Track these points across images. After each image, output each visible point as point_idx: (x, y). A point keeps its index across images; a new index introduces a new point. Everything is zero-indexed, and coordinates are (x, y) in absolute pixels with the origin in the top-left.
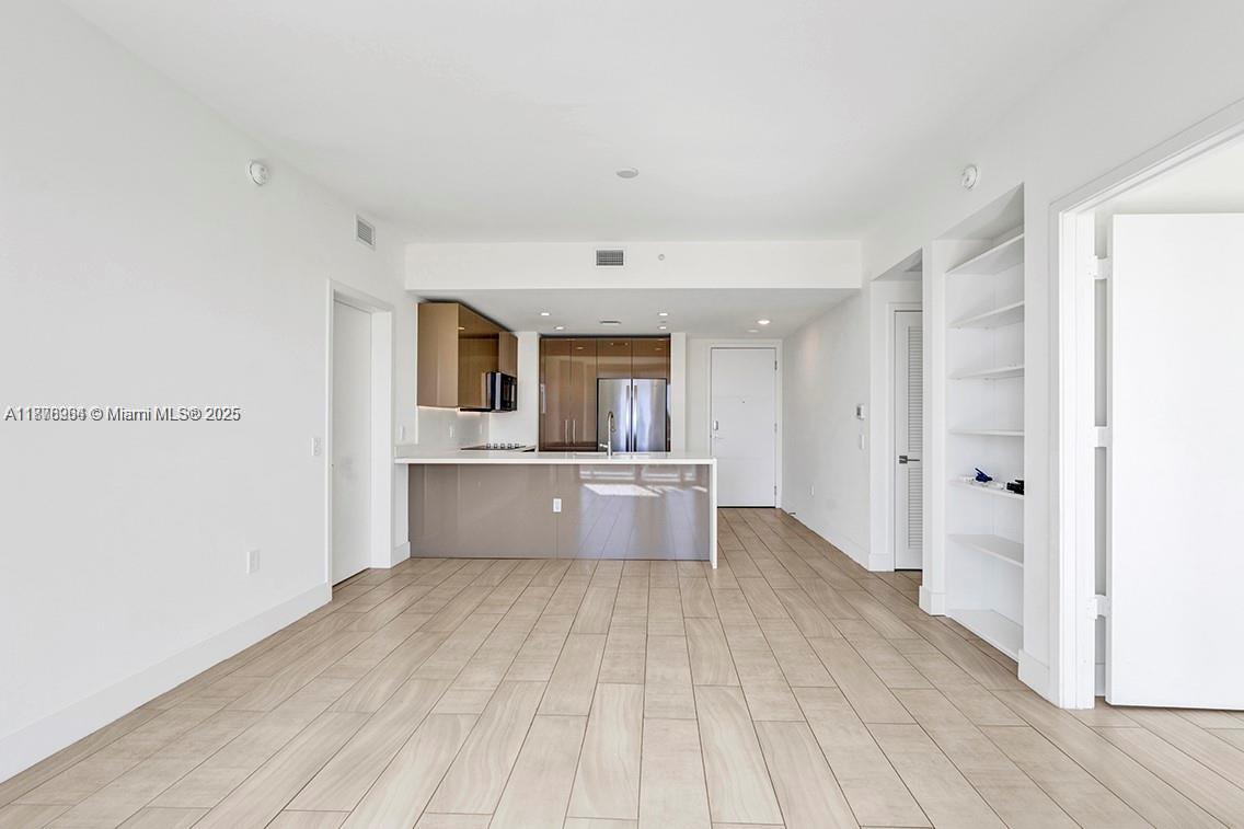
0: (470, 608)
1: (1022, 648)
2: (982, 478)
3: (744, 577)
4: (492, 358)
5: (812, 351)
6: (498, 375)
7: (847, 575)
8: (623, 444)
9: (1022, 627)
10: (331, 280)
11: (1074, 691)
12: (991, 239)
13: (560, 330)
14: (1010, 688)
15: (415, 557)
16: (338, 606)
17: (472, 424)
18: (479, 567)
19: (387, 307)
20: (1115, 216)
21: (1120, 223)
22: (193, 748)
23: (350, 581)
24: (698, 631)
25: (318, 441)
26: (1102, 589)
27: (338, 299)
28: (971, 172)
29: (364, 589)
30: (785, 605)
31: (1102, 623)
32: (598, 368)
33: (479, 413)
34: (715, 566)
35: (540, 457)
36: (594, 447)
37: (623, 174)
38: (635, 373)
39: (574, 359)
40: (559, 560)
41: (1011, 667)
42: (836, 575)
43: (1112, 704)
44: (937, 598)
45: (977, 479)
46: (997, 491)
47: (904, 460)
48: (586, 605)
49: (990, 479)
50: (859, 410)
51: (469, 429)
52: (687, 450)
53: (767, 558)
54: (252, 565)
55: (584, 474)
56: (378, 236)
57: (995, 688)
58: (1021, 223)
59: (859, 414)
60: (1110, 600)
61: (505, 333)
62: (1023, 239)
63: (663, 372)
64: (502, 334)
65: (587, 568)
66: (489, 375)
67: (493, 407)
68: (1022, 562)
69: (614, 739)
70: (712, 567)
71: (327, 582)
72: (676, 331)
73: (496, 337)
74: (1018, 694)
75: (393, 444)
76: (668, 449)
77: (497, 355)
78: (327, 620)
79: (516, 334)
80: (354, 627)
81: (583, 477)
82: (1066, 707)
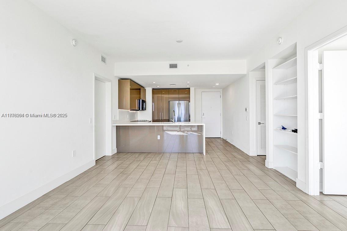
0: (135, 167)
1: (297, 177)
2: (284, 128)
3: (213, 158)
4: (139, 96)
5: (231, 92)
6: (141, 100)
7: (243, 157)
8: (176, 120)
9: (297, 172)
10: (94, 73)
11: (313, 190)
12: (285, 59)
13: (158, 87)
14: (294, 189)
15: (119, 152)
16: (98, 166)
17: (133, 114)
18: (137, 155)
19: (110, 81)
20: (324, 51)
21: (326, 54)
22: (60, 207)
23: (100, 159)
24: (201, 173)
25: (91, 119)
26: (321, 160)
27: (96, 79)
28: (280, 40)
29: (105, 162)
30: (226, 166)
31: (321, 170)
32: (169, 98)
33: (135, 111)
34: (205, 154)
35: (153, 123)
36: (168, 121)
37: (178, 42)
38: (179, 99)
39: (162, 95)
40: (160, 153)
41: (294, 183)
42: (241, 157)
43: (325, 194)
44: (270, 164)
45: (282, 129)
46: (289, 132)
47: (260, 123)
48: (168, 166)
49: (286, 129)
50: (246, 109)
51: (132, 116)
52: (195, 121)
53: (219, 152)
54: (74, 155)
55: (165, 128)
56: (107, 61)
57: (290, 189)
58: (296, 53)
59: (246, 110)
60: (324, 164)
61: (142, 88)
62: (296, 58)
63: (188, 99)
64: (142, 89)
65: (168, 155)
66: (138, 100)
67: (139, 109)
68: (297, 153)
69: (180, 204)
70: (204, 155)
71: (94, 159)
72: (191, 87)
73: (140, 89)
74: (297, 191)
75: (112, 120)
76: (189, 121)
77: (140, 94)
78: (94, 170)
79: (146, 88)
80: (102, 172)
81: (164, 129)
82: (311, 195)
